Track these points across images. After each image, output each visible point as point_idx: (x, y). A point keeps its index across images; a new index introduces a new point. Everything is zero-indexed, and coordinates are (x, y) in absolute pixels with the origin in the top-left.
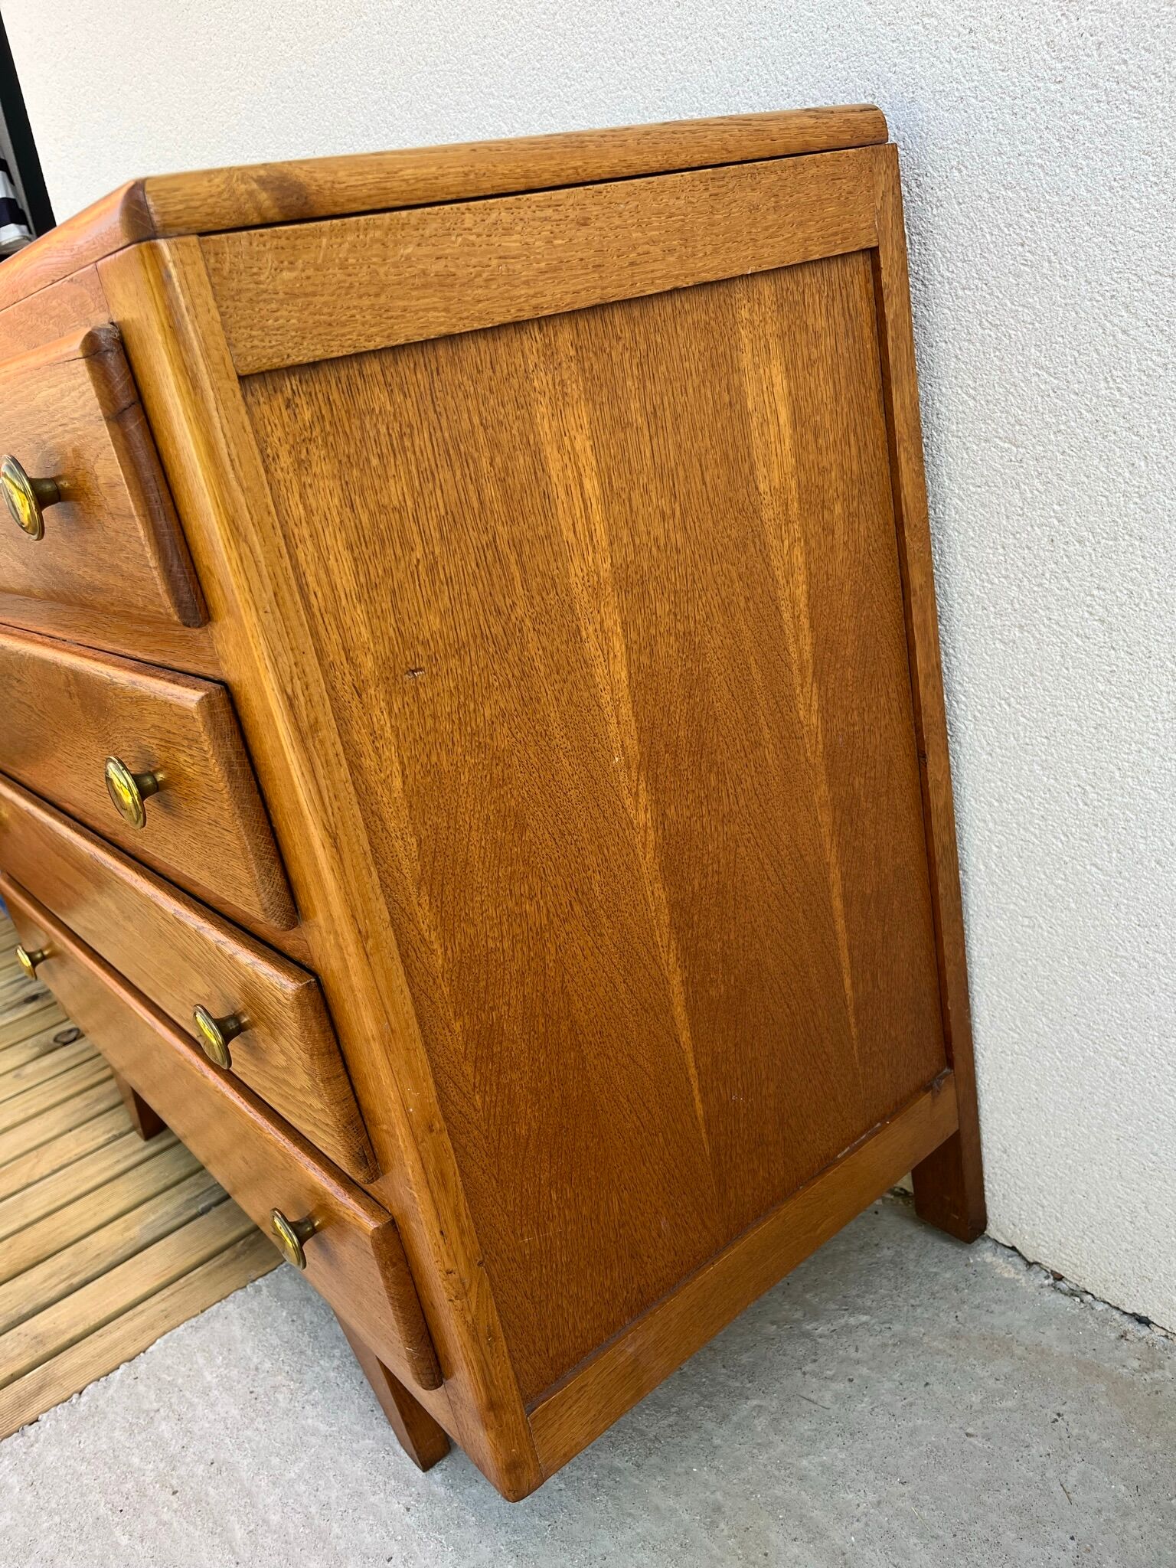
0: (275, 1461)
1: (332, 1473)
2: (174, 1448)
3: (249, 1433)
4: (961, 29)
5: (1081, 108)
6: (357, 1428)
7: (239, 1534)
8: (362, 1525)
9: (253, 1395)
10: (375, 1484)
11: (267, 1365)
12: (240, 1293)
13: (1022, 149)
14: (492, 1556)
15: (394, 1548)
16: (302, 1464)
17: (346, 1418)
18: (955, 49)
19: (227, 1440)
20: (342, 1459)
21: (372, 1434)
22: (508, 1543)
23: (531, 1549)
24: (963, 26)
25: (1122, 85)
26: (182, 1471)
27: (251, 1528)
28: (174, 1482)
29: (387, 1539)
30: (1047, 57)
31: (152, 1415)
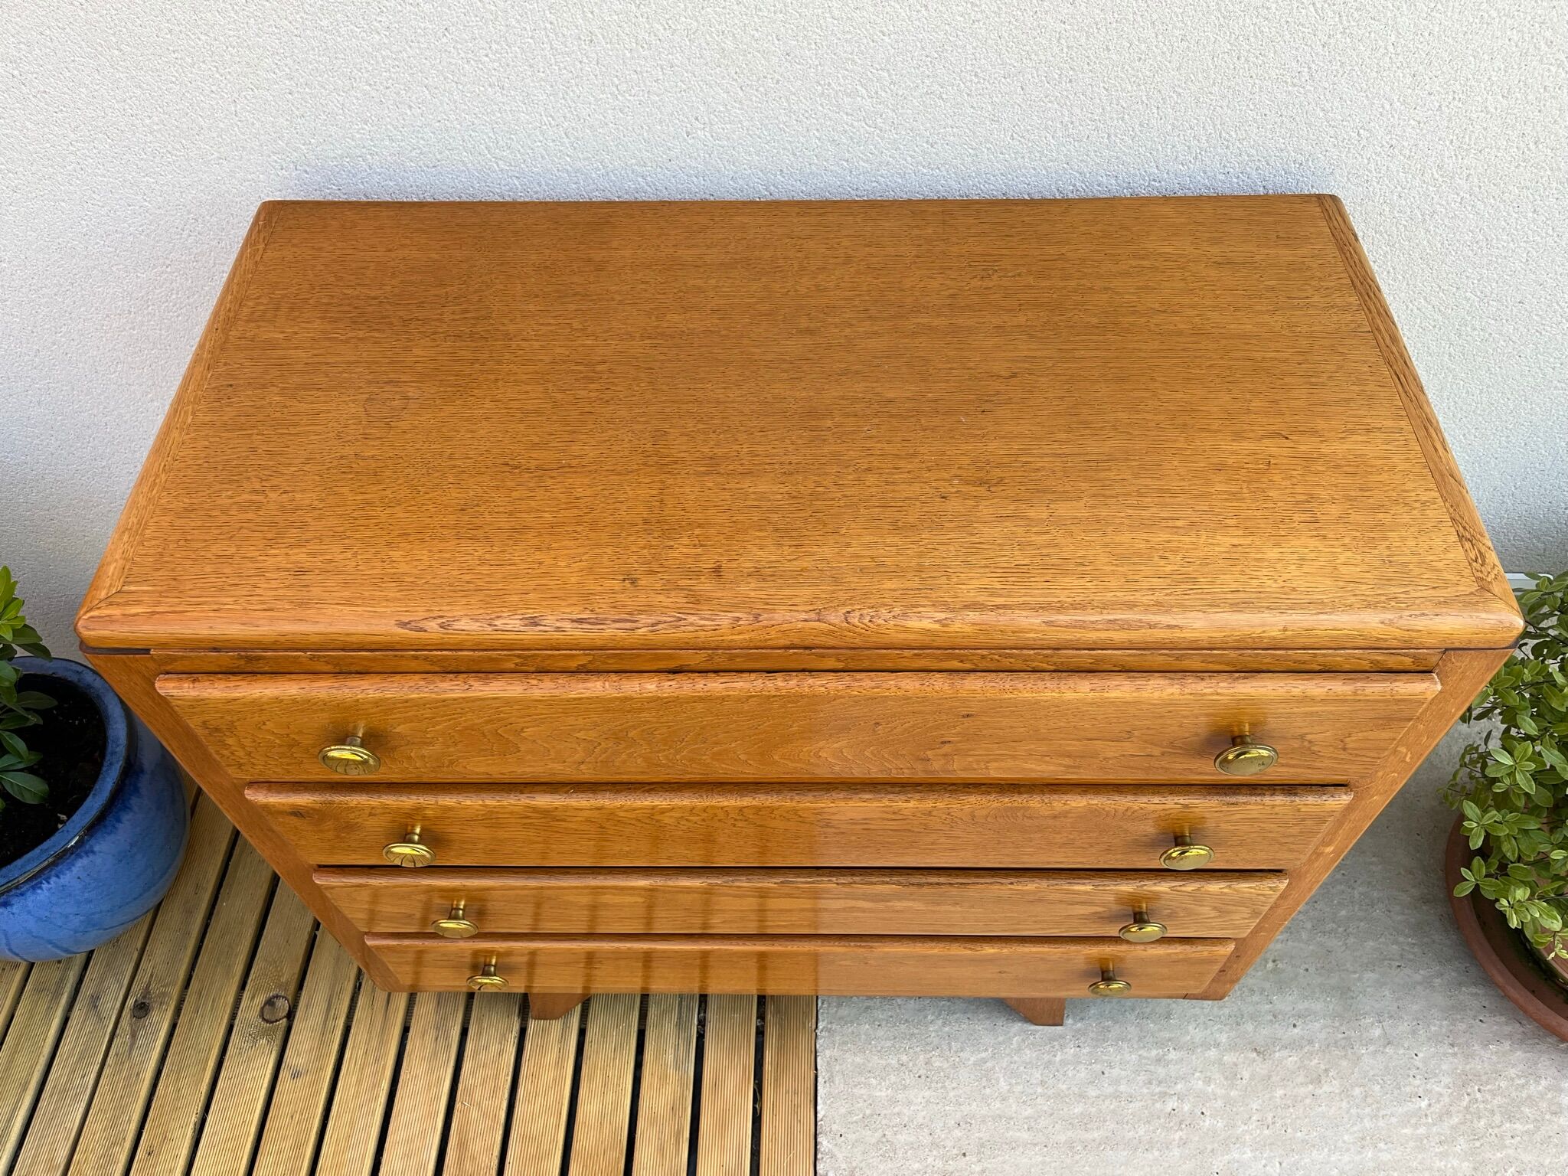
0: (988, 1091)
1: (1022, 1068)
2: (926, 1140)
3: (951, 1094)
4: (1385, 143)
5: (1444, 202)
6: (1001, 1039)
7: (1025, 1136)
8: (1070, 1073)
9: (923, 1077)
10: (1049, 1053)
11: (904, 1058)
12: (820, 1042)
13: (1397, 215)
14: (1138, 1029)
15: (1098, 1067)
16: (1002, 1079)
17: (988, 1039)
18: (1376, 153)
19: (947, 1108)
20: (1016, 1058)
21: (1011, 1034)
22: (1137, 1017)
23: (1148, 1010)
24: (1387, 142)
25: (1473, 197)
26: (949, 1144)
27: (1026, 1127)
28: (955, 1151)
29: (1089, 1067)
30: (1435, 173)
31: (884, 1140)
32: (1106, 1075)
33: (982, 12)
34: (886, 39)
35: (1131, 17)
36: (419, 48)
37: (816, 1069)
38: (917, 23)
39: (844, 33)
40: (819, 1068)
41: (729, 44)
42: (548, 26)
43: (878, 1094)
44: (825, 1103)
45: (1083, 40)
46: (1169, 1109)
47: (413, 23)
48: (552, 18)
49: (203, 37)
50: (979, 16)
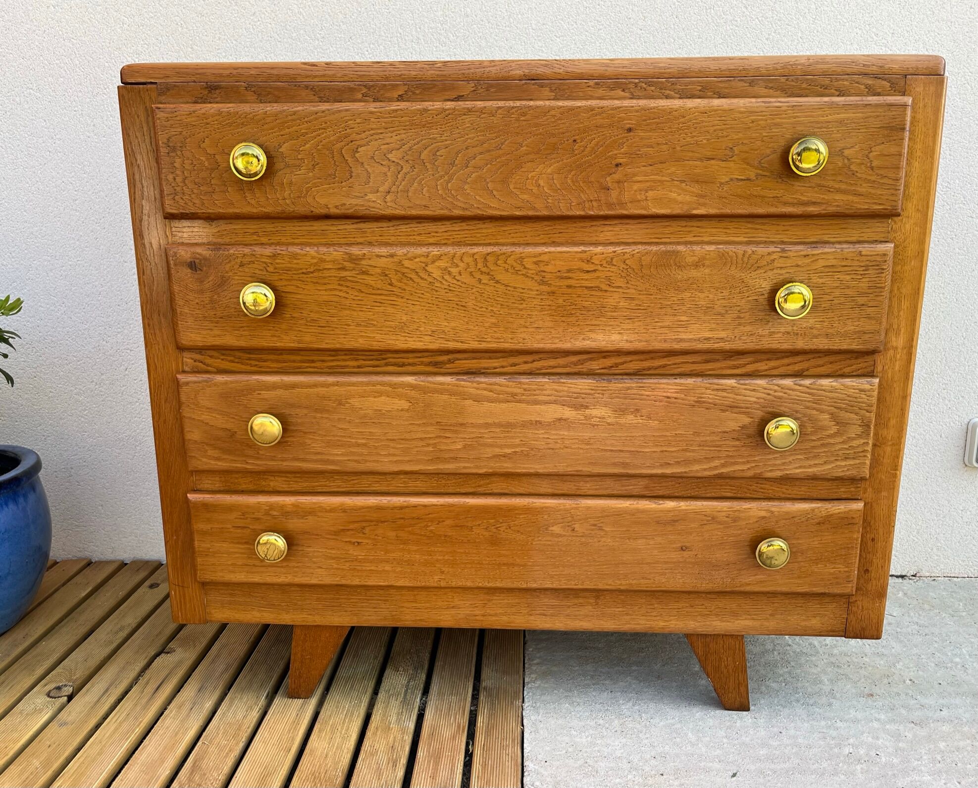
0: (678, 740)
1: (707, 729)
2: (626, 766)
3: (645, 741)
6: (685, 713)
8: (751, 732)
9: (619, 732)
11: (601, 722)
15: (775, 730)
16: (690, 734)
17: (674, 713)
19: (643, 748)
20: (700, 723)
26: (647, 768)
31: (586, 765)
32: (784, 733)
33: (603, 25)
34: (558, 39)
35: (672, 26)
36: (336, 47)
37: (523, 725)
38: (572, 31)
39: (538, 36)
40: (525, 724)
41: (483, 44)
42: (399, 35)
43: (578, 740)
44: (530, 743)
45: (651, 38)
46: (847, 752)
47: (336, 34)
48: (401, 31)
49: (234, 42)
50: (601, 27)
